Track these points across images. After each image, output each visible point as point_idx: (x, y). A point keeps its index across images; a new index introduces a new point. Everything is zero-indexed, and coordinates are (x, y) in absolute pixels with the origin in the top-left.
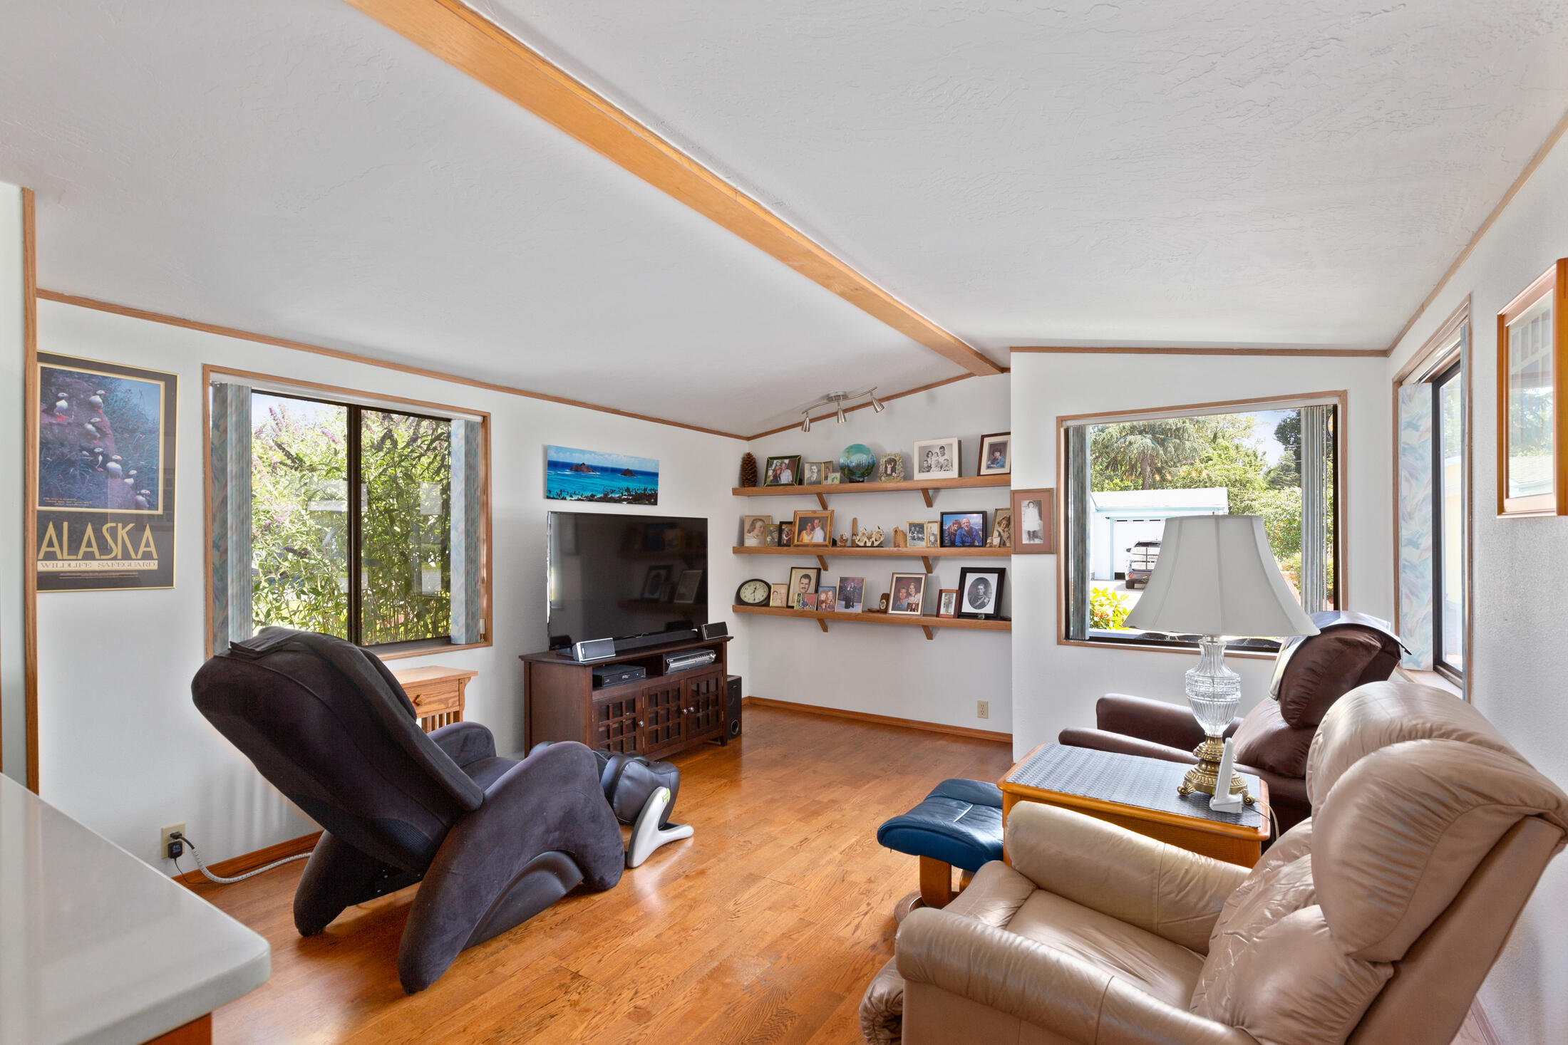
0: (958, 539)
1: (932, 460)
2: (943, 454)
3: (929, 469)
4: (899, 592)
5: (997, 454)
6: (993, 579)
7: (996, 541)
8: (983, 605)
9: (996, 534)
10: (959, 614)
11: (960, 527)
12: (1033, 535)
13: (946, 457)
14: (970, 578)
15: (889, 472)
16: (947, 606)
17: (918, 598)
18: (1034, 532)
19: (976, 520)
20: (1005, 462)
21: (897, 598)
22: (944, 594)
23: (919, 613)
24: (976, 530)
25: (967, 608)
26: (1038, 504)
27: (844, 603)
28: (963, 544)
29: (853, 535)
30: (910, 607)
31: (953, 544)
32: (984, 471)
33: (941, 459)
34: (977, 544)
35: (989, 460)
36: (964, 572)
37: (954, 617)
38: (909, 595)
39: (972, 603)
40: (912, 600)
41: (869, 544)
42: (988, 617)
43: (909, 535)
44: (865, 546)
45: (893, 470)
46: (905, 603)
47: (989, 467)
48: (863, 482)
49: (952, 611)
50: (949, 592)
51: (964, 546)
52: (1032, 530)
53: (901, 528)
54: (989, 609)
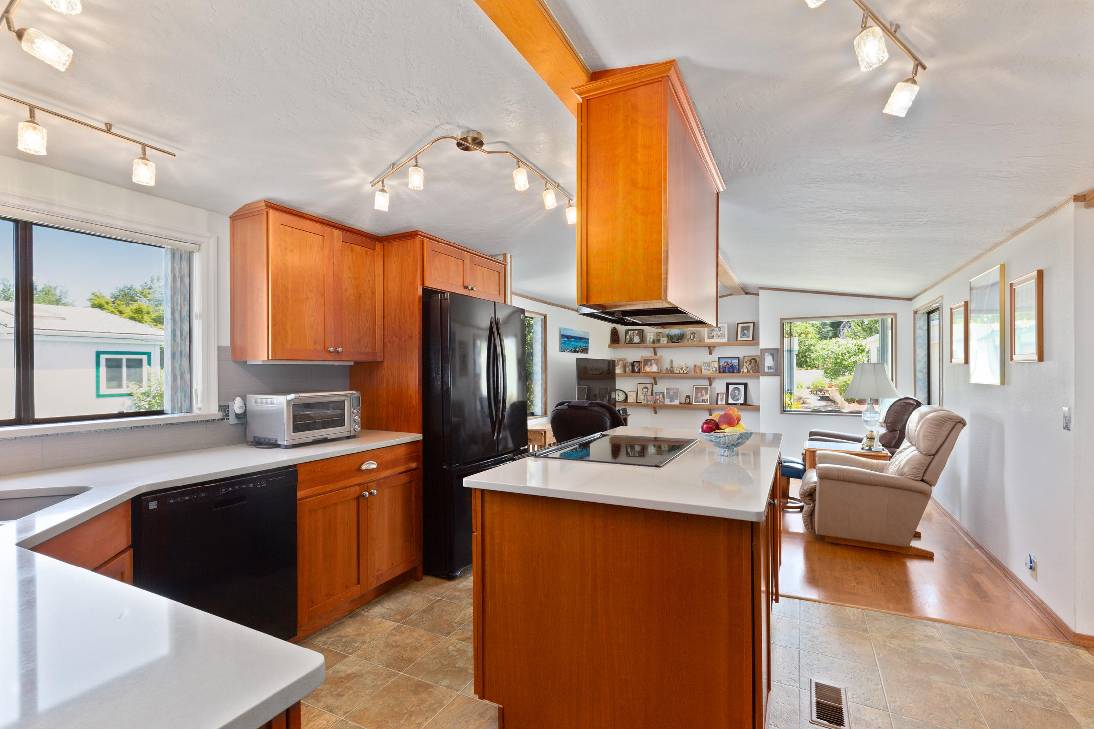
0: (726, 370)
1: (714, 334)
2: (720, 331)
3: (712, 337)
4: (697, 394)
5: (746, 331)
6: (742, 388)
7: (746, 370)
8: (738, 399)
9: (745, 367)
10: (727, 404)
11: (728, 364)
12: (770, 368)
13: (721, 332)
14: (731, 387)
15: (692, 338)
16: (721, 400)
17: (707, 397)
18: (771, 367)
19: (735, 362)
20: (749, 335)
21: (696, 397)
22: (719, 395)
23: (708, 403)
24: (735, 366)
25: (730, 401)
26: (772, 355)
27: (669, 400)
28: (729, 372)
29: (671, 367)
30: (703, 401)
31: (724, 372)
32: (739, 339)
33: (719, 333)
34: (735, 372)
35: (741, 334)
36: (728, 384)
37: (725, 405)
38: (702, 395)
39: (733, 398)
40: (704, 398)
41: (682, 372)
42: (741, 404)
43: (703, 368)
44: (680, 373)
45: (694, 337)
46: (701, 399)
47: (742, 337)
48: (678, 343)
49: (724, 402)
50: (722, 393)
51: (729, 373)
52: (769, 366)
53: (698, 364)
54: (742, 401)
